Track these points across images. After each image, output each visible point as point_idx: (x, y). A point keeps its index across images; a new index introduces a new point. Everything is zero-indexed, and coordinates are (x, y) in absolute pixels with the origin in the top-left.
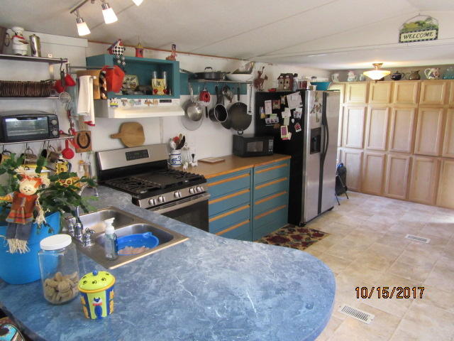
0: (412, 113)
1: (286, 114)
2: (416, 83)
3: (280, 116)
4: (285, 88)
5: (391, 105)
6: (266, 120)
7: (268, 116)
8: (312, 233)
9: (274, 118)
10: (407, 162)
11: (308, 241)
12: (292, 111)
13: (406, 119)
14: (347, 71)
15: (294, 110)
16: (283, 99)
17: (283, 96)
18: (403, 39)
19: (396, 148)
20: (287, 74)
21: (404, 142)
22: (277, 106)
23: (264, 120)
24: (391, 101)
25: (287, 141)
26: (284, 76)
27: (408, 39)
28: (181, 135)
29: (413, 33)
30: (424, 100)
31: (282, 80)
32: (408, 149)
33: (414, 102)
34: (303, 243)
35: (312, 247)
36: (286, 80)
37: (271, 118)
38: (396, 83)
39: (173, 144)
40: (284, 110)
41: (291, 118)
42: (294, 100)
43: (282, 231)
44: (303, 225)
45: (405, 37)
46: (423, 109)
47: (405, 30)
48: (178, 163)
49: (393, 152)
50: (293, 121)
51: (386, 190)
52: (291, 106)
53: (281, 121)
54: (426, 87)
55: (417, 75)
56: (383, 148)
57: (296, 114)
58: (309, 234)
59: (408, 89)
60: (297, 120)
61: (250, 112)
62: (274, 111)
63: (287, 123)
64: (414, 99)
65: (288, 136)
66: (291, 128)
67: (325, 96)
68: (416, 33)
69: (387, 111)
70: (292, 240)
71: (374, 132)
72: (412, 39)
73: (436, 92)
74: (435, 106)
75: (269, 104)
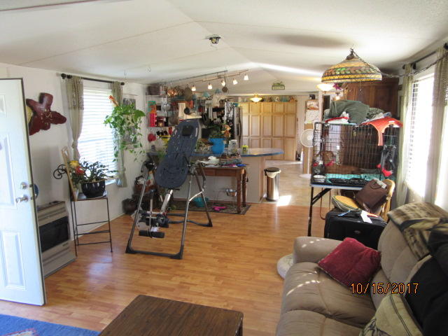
0: (270, 117)
1: (224, 118)
2: (271, 103)
3: (221, 119)
4: (223, 106)
5: (261, 114)
6: (214, 121)
7: (215, 119)
9: (218, 120)
10: (270, 141)
13: (268, 120)
14: (237, 97)
16: (223, 112)
17: (223, 110)
18: (273, 89)
19: (265, 135)
21: (268, 131)
22: (220, 115)
24: (260, 112)
26: (222, 100)
27: (275, 89)
30: (275, 111)
32: (270, 135)
33: (271, 112)
38: (262, 103)
40: (223, 116)
41: (227, 120)
46: (275, 116)
47: (274, 85)
49: (264, 136)
53: (222, 121)
54: (275, 105)
55: (271, 99)
56: (258, 135)
57: (230, 118)
59: (268, 106)
60: (230, 121)
61: (210, 117)
62: (218, 117)
63: (225, 122)
67: (239, 109)
68: (278, 87)
69: (259, 117)
71: (254, 127)
72: (277, 89)
73: (280, 107)
74: (280, 114)
75: (215, 113)
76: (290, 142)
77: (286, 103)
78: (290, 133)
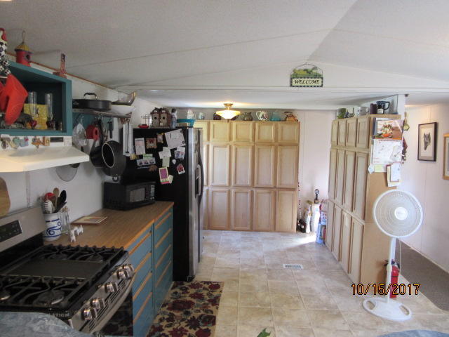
0: (250, 150)
1: (165, 155)
2: (251, 123)
3: (156, 156)
4: (161, 124)
5: (231, 143)
6: (138, 162)
7: (141, 157)
8: (206, 286)
9: (149, 158)
10: (249, 194)
11: (213, 298)
12: (173, 151)
13: (245, 155)
15: (176, 149)
16: (160, 137)
17: (160, 133)
18: (294, 84)
19: (238, 183)
20: (164, 109)
21: (245, 177)
22: (153, 145)
23: (135, 161)
24: (230, 139)
25: (168, 185)
26: (159, 111)
27: (299, 84)
28: (56, 190)
29: (303, 79)
30: (259, 138)
31: (157, 116)
32: (249, 183)
33: (251, 141)
34: (209, 300)
35: (221, 303)
36: (162, 116)
37: (145, 159)
38: (235, 123)
39: (50, 205)
40: (161, 150)
41: (171, 159)
42: (174, 138)
43: (176, 293)
44: (191, 279)
45: (296, 82)
46: (259, 147)
47: (295, 75)
48: (57, 232)
49: (236, 186)
50: (174, 161)
51: (233, 224)
52: (171, 144)
53: (159, 163)
54: (259, 127)
55: (250, 116)
56: (226, 183)
57: (178, 154)
58: (204, 289)
59: (246, 129)
60: (179, 161)
61: (127, 152)
62: (148, 151)
63: (166, 164)
64: (251, 138)
65: (170, 179)
66: (172, 170)
67: (198, 134)
68: (306, 79)
69: (227, 149)
70: (194, 301)
71: (217, 169)
72: (303, 85)
73: (268, 132)
74: (268, 144)
75: (141, 142)
76: (286, 197)
77: (280, 124)
78: (287, 181)
